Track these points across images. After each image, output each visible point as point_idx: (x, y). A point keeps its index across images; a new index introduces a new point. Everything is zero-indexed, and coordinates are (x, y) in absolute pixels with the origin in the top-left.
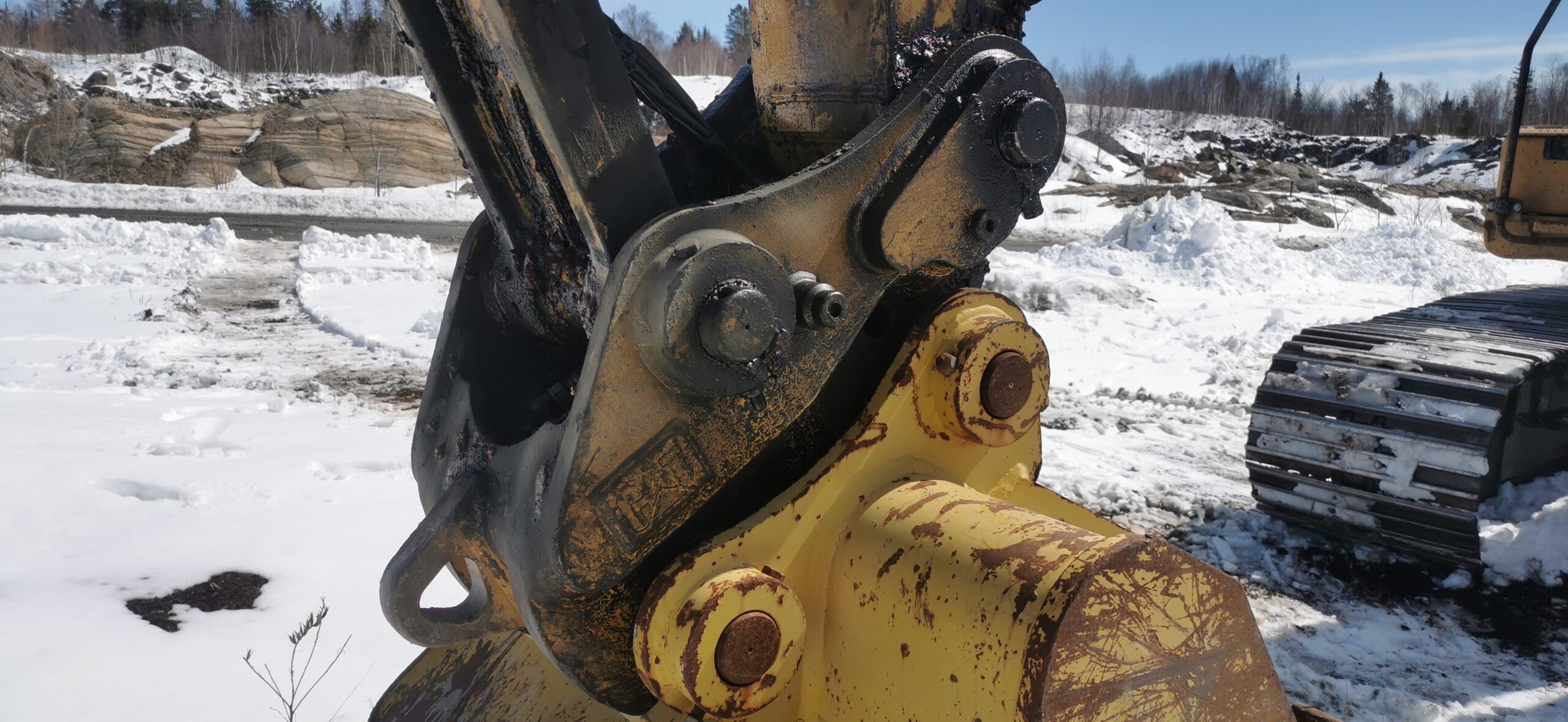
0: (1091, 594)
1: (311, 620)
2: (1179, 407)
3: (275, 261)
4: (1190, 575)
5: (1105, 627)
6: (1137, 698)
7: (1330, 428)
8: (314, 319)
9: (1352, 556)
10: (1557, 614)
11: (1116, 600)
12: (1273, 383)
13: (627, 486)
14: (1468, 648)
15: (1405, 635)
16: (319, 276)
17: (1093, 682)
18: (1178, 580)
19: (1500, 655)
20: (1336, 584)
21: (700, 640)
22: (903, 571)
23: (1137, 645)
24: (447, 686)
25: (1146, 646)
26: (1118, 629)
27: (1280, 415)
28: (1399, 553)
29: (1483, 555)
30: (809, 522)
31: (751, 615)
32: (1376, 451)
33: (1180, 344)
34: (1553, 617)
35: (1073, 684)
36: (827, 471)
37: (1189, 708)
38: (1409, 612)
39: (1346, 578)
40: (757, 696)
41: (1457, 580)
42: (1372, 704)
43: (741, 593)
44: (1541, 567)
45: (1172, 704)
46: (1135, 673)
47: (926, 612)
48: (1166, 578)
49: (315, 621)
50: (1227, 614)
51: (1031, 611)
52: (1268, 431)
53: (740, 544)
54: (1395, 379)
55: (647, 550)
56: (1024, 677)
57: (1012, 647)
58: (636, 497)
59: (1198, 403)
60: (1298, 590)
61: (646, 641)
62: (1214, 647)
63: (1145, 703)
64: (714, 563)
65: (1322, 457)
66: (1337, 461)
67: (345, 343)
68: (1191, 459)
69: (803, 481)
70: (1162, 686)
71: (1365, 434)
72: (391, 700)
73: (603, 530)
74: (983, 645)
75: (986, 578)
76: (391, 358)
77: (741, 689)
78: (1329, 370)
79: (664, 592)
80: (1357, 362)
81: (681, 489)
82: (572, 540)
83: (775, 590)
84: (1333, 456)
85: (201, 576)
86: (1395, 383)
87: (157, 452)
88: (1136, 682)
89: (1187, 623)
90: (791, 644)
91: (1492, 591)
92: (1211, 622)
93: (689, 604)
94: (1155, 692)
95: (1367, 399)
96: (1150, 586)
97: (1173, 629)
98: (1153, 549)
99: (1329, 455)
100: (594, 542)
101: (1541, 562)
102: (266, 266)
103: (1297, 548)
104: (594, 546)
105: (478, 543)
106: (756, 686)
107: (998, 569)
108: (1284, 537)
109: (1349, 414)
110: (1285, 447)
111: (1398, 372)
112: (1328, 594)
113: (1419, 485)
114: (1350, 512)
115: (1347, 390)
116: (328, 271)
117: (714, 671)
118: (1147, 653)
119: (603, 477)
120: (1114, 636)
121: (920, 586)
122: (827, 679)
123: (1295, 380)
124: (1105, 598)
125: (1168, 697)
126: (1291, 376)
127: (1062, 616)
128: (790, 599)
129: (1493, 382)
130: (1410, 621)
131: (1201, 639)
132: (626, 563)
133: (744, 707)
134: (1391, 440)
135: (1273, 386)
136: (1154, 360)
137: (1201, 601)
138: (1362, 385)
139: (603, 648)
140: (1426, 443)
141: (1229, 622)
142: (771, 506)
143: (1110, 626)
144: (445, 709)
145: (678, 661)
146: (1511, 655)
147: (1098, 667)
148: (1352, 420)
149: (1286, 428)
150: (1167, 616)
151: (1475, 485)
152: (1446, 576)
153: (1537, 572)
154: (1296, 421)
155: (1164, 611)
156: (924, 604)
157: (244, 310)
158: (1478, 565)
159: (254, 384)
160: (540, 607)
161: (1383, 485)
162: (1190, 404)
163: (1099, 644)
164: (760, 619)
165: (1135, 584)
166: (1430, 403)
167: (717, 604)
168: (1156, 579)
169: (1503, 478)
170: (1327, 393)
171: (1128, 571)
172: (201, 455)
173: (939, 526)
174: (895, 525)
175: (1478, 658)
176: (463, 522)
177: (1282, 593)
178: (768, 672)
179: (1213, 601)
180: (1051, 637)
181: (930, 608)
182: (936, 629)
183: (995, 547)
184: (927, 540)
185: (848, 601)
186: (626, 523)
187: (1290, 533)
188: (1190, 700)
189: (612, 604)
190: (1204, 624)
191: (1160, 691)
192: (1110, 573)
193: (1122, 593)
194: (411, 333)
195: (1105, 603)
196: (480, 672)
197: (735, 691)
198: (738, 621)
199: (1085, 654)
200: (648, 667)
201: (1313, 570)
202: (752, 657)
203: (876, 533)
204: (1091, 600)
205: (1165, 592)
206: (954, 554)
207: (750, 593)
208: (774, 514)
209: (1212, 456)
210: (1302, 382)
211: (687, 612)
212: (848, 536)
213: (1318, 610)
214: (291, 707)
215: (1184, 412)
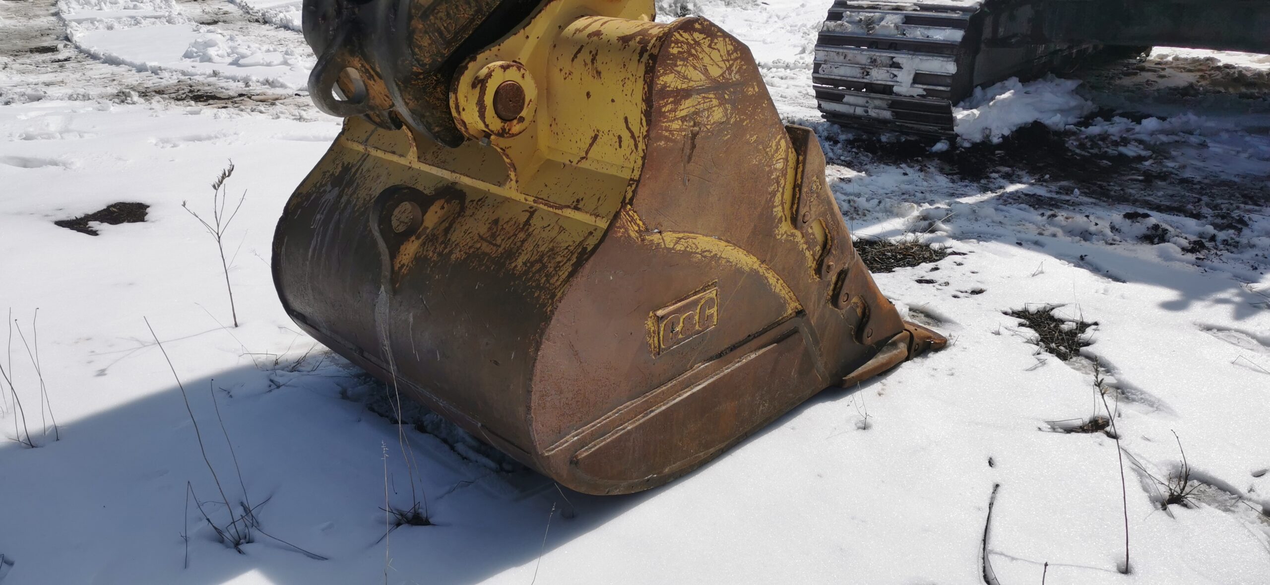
0: (672, 42)
1: (225, 174)
2: (779, 70)
3: (38, 16)
4: (722, 39)
5: (681, 60)
6: (700, 100)
7: (863, 55)
8: (94, 57)
9: (879, 141)
10: (997, 159)
11: (685, 46)
12: (828, 28)
13: (439, 12)
14: (943, 181)
15: (905, 178)
16: (85, 24)
17: (677, 88)
18: (716, 41)
19: (960, 183)
20: (867, 156)
21: (485, 94)
22: (585, 56)
23: (697, 72)
24: (329, 188)
25: (702, 73)
26: (687, 62)
27: (833, 50)
28: (907, 134)
29: (955, 128)
30: (532, 41)
31: (509, 82)
32: (891, 66)
33: (783, 31)
34: (995, 160)
35: (667, 87)
36: (540, 12)
37: (727, 110)
38: (909, 166)
39: (874, 152)
40: (516, 127)
41: (941, 146)
42: (878, 208)
43: (503, 70)
44: (990, 132)
45: (718, 106)
46: (697, 86)
47: (597, 72)
48: (709, 38)
49: (227, 174)
50: (743, 63)
51: (646, 56)
52: (825, 62)
53: (499, 50)
54: (902, 17)
55: (452, 49)
56: (644, 85)
57: (638, 75)
58: (444, 18)
59: (792, 66)
60: (843, 161)
61: (457, 99)
62: (737, 79)
63: (704, 103)
64: (487, 59)
65: (859, 75)
66: (868, 77)
67: (131, 70)
68: (784, 99)
69: (527, 19)
70: (711, 96)
71: (883, 56)
72: (295, 202)
73: (430, 36)
74: (625, 79)
75: (625, 48)
76: (175, 77)
77: (508, 123)
78: (863, 15)
79: (463, 73)
80: (880, 9)
81: (466, 16)
82: (415, 40)
83: (520, 70)
84: (865, 73)
85: (101, 206)
86: (902, 19)
87: (28, 138)
88: (699, 91)
89: (722, 64)
90: (531, 101)
91: (961, 151)
92: (735, 66)
93: (477, 78)
94: (708, 98)
95: (886, 32)
96: (701, 42)
97: (715, 66)
98: (702, 22)
99: (863, 73)
100: (425, 42)
101: (990, 130)
102: (31, 21)
103: (846, 140)
104: (426, 44)
105: (358, 59)
106: (515, 122)
107: (630, 43)
108: (839, 134)
109: (875, 44)
110: (836, 71)
111: (905, 12)
112: (862, 161)
113: (916, 86)
114: (877, 111)
115: (874, 28)
116: (92, 21)
117: (494, 112)
118: (703, 77)
119: (426, 6)
120: (685, 66)
121: (593, 60)
122: (551, 125)
123: (842, 25)
124: (679, 45)
125: (715, 102)
126: (839, 22)
127: (659, 51)
128: (527, 74)
129: (961, 13)
130: (909, 170)
131: (730, 74)
132: (442, 55)
133: (510, 132)
134: (900, 58)
135: (828, 31)
136: (764, 42)
137: (729, 54)
138: (883, 23)
139: (433, 108)
140: (920, 57)
141: (744, 67)
142: (513, 30)
143: (683, 59)
144: (331, 198)
145: (475, 106)
146: (966, 182)
147: (678, 80)
148: (877, 48)
149: (836, 58)
150: (712, 59)
151: (949, 81)
152: (935, 144)
153: (988, 136)
154: (843, 53)
155: (710, 56)
156: (596, 68)
157: (29, 54)
158: (953, 134)
159: (75, 96)
160: (400, 83)
161: (895, 89)
162: (787, 67)
163: (679, 69)
164: (513, 84)
165: (694, 40)
166: (922, 30)
167: (492, 75)
168: (705, 38)
169: (975, 84)
170: (862, 31)
171: (690, 33)
172: (62, 138)
173: (601, 31)
174: (578, 35)
175: (945, 185)
176: (348, 47)
177: (833, 163)
178: (521, 115)
179: (735, 54)
180: (655, 63)
181: (599, 69)
182: (602, 79)
183: (628, 34)
184: (595, 38)
185: (557, 78)
186: (441, 34)
187: (842, 131)
188: (727, 105)
189: (436, 84)
190: (731, 66)
191: (711, 98)
192: (681, 32)
193: (688, 43)
194: (184, 60)
195: (680, 47)
196: (347, 178)
197: (505, 123)
198: (503, 85)
199: (672, 73)
200: (459, 113)
201: (854, 150)
202: (512, 105)
203: (567, 40)
204: (673, 45)
205: (710, 46)
206: (609, 41)
207: (508, 71)
208: (515, 34)
209: (798, 96)
210: (847, 26)
211: (476, 81)
212: (555, 46)
213: (855, 170)
214: (218, 234)
215: (782, 72)
